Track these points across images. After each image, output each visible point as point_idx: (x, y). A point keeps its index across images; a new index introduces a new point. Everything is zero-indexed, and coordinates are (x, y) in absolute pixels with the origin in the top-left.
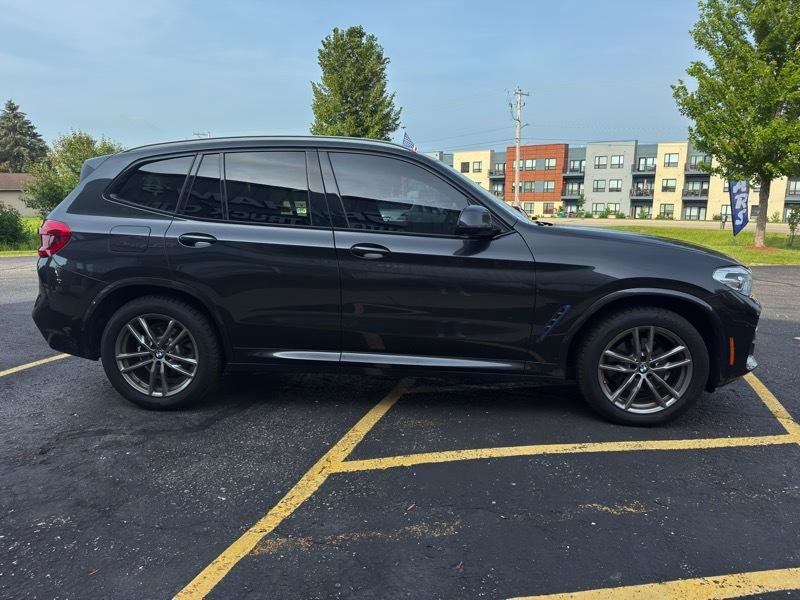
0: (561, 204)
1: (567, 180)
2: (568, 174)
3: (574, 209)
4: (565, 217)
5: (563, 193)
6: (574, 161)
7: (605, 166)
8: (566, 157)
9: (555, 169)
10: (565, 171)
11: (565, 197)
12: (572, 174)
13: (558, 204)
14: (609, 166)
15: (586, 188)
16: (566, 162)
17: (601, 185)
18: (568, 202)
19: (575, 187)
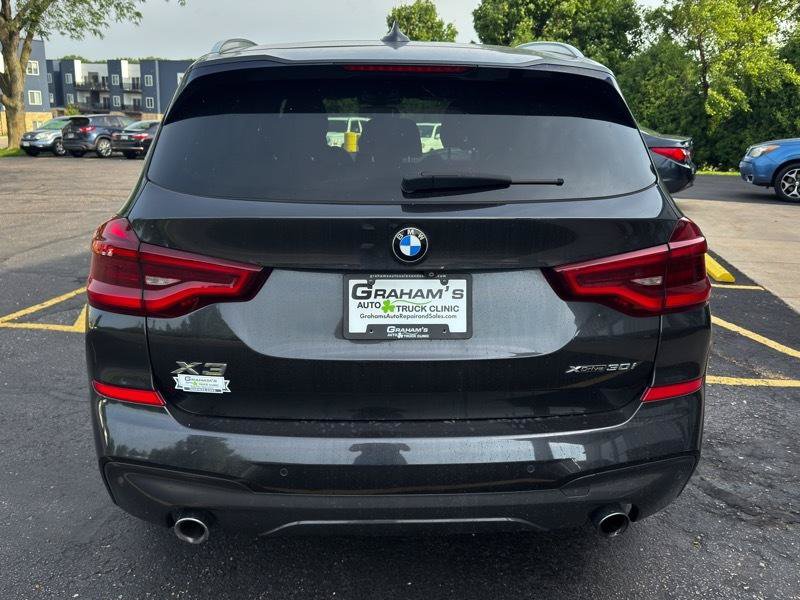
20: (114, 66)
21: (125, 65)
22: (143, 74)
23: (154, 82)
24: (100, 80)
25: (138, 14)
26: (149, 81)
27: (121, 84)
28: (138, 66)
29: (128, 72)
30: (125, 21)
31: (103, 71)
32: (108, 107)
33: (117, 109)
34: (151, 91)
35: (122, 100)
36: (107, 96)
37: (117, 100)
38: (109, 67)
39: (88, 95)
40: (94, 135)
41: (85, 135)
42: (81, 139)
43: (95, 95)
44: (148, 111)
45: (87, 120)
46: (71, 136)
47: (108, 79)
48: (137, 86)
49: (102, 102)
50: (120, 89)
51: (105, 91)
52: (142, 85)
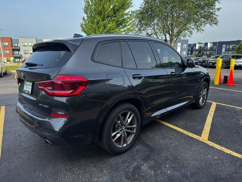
0: (13, 58)
1: (13, 50)
2: (13, 48)
3: (18, 60)
4: (15, 63)
5: (13, 54)
6: (15, 43)
7: (27, 46)
8: (12, 42)
9: (8, 46)
10: (12, 47)
11: (14, 56)
12: (15, 48)
13: (12, 59)
14: (28, 46)
15: (21, 53)
16: (12, 44)
17: (27, 52)
18: (15, 58)
19: (17, 52)
20: (206, 44)
21: (209, 44)
22: (213, 46)
24: (202, 48)
26: (215, 47)
27: (207, 49)
28: (212, 44)
29: (209, 46)
30: (199, 32)
32: (203, 55)
33: (205, 55)
34: (215, 50)
35: (207, 53)
37: (205, 53)
39: (198, 52)
43: (200, 52)
47: (204, 47)
48: (211, 49)
50: (207, 50)
51: (203, 51)
52: (213, 49)
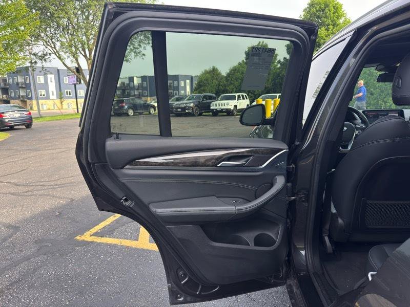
20: (131, 79)
21: (135, 78)
22: (142, 82)
23: (147, 84)
24: (126, 85)
25: (144, 55)
26: (145, 84)
27: (134, 86)
28: (140, 79)
29: (136, 81)
30: (138, 57)
31: (127, 81)
32: (129, 95)
33: (132, 96)
34: (146, 89)
35: (134, 92)
36: (128, 91)
37: (132, 92)
38: (129, 80)
39: (121, 91)
40: (126, 107)
41: (123, 107)
42: (120, 109)
43: (124, 91)
44: (145, 96)
45: (123, 100)
46: (117, 107)
47: (129, 84)
48: (140, 87)
49: (126, 93)
50: (133, 88)
51: (128, 89)
52: (142, 87)
